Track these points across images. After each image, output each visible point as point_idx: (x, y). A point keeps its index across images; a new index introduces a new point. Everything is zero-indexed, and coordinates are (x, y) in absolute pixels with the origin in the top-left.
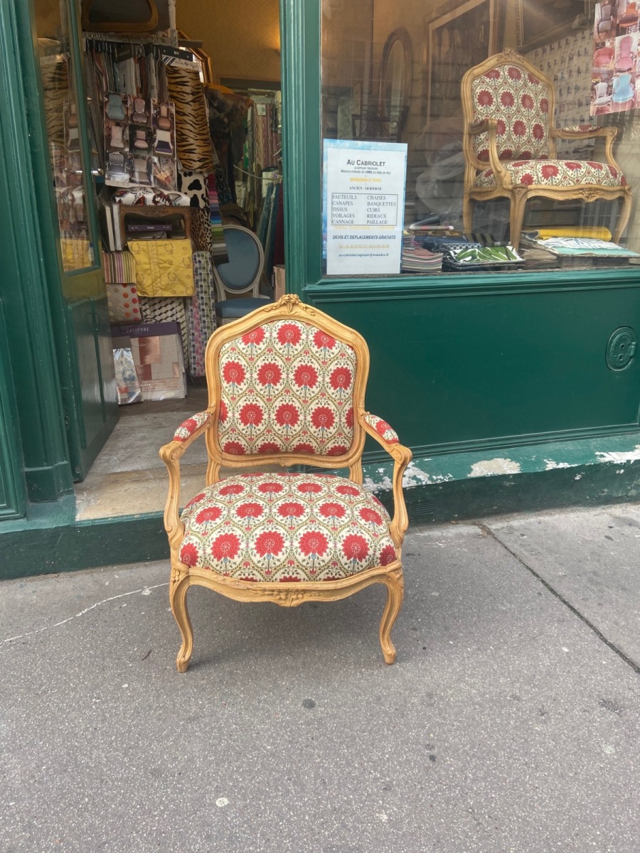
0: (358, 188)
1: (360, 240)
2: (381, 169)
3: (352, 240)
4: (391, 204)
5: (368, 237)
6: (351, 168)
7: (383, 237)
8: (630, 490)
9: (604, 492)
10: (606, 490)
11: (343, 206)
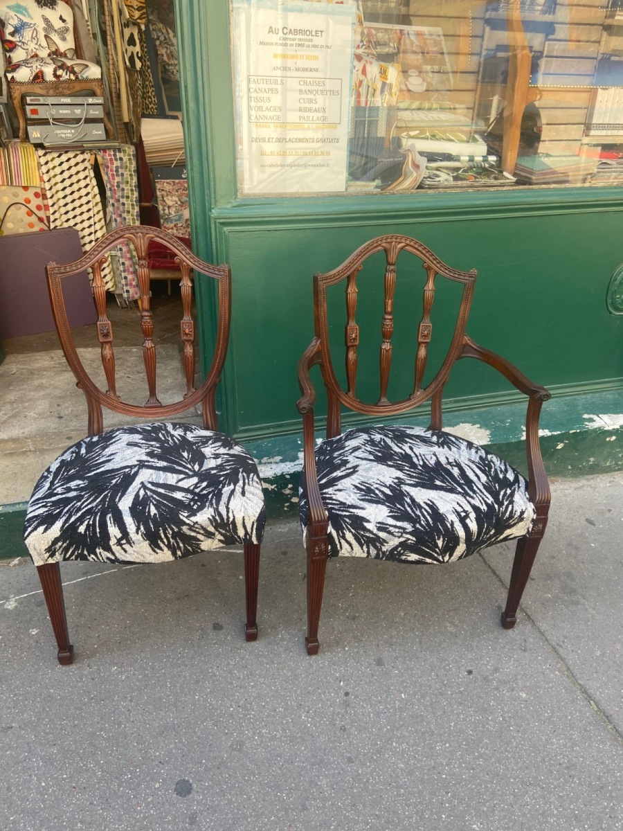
1: (290, 143)
2: (317, 41)
3: (278, 143)
4: (332, 92)
5: (301, 140)
6: (275, 38)
10: (592, 459)
11: (265, 95)
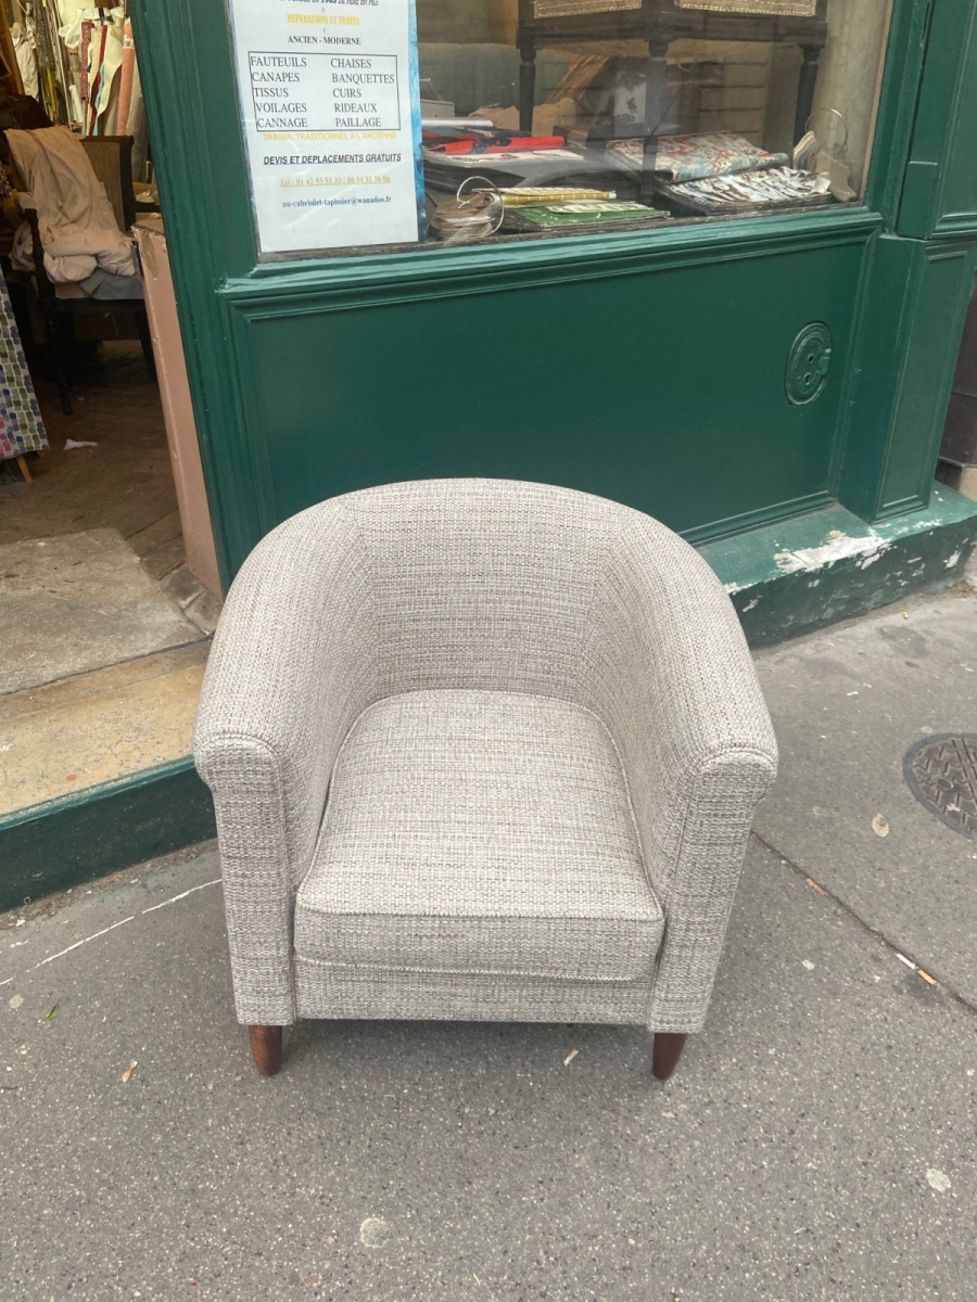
0: (307, 40)
1: (325, 165)
3: (307, 165)
4: (385, 78)
5: (342, 159)
7: (373, 158)
8: (825, 610)
9: (789, 621)
10: (791, 617)
11: (278, 84)
